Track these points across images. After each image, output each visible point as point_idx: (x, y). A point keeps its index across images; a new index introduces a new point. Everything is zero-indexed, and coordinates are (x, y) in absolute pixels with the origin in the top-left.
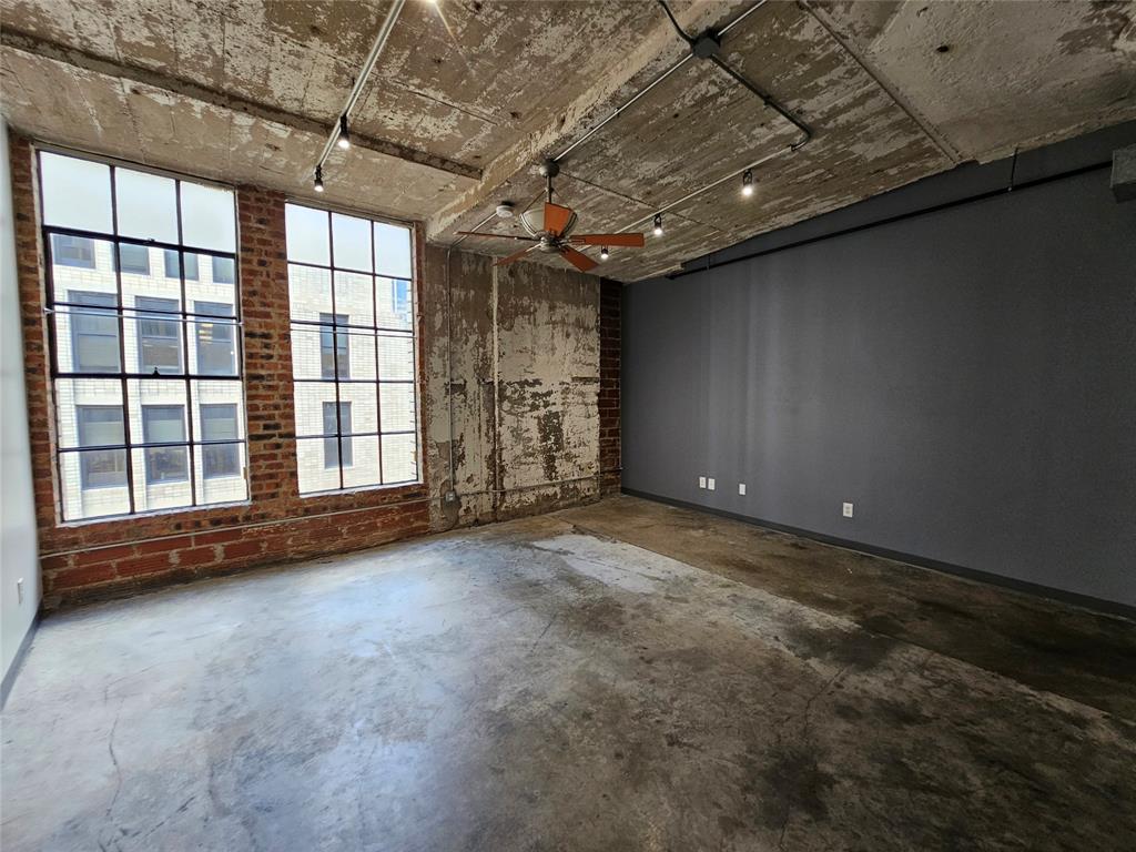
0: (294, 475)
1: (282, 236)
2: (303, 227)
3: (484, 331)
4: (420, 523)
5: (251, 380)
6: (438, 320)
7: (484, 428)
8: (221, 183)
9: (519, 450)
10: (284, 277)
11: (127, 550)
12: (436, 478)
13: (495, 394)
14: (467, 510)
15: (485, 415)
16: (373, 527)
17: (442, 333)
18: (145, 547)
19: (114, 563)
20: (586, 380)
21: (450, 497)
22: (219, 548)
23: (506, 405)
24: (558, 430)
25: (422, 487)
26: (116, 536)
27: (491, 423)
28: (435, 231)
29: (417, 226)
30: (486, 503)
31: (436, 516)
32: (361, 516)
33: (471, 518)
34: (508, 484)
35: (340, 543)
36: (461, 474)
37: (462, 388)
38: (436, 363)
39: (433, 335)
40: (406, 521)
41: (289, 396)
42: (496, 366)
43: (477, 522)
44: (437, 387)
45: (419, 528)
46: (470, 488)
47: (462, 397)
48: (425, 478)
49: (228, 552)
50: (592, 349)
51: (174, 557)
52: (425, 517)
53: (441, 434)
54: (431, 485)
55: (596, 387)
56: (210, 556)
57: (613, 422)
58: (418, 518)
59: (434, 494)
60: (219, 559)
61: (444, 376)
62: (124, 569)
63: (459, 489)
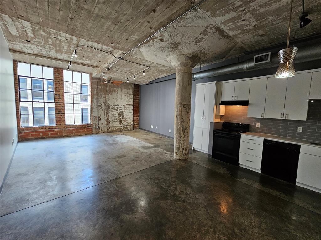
0: (64, 121)
1: (62, 76)
2: (67, 75)
3: (105, 95)
4: (91, 132)
5: (56, 103)
6: (95, 92)
7: (105, 114)
8: (51, 67)
9: (113, 119)
10: (63, 84)
11: (33, 132)
12: (94, 123)
13: (108, 107)
14: (101, 130)
15: (106, 111)
16: (80, 132)
17: (96, 95)
18: (36, 132)
19: (30, 134)
20: (129, 105)
21: (97, 127)
22: (50, 133)
23: (110, 109)
24: (123, 115)
25: (91, 125)
26: (31, 130)
27: (107, 113)
28: (94, 75)
29: (91, 74)
30: (106, 129)
31: (94, 131)
32: (78, 129)
33: (102, 132)
34: (111, 125)
35: (74, 134)
36: (100, 123)
37: (100, 106)
38: (95, 101)
39: (94, 95)
40: (88, 131)
41: (64, 106)
42: (108, 102)
43: (103, 132)
44: (95, 105)
45: (90, 133)
46: (102, 126)
47: (100, 107)
48: (92, 123)
49: (51, 134)
50: (131, 99)
51: (41, 134)
52: (92, 131)
53: (96, 114)
54: (93, 124)
55: (132, 107)
56: (48, 134)
57: (138, 114)
58: (90, 131)
59: (94, 126)
60: (50, 135)
61: (96, 103)
62: (32, 135)
63: (100, 126)
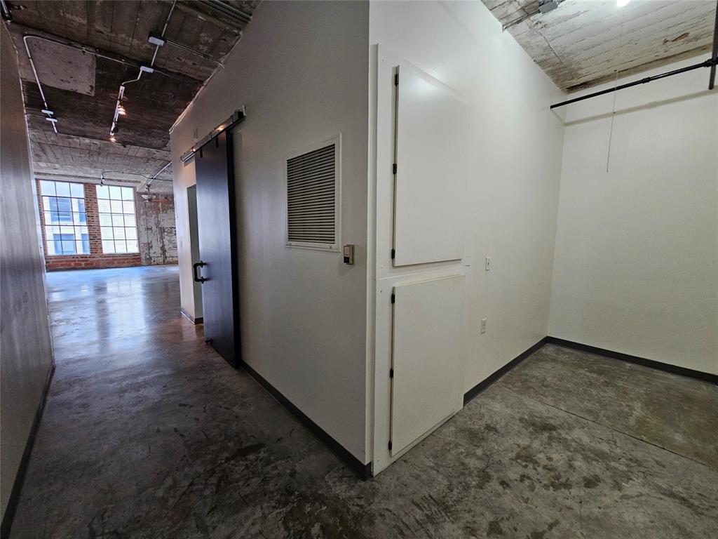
0: (101, 248)
1: (95, 193)
2: (101, 191)
3: (157, 214)
5: (89, 226)
6: (142, 211)
7: (159, 239)
8: (81, 183)
9: (171, 246)
10: (96, 203)
11: (62, 261)
12: (143, 252)
13: (162, 230)
14: (154, 261)
15: (159, 236)
16: (124, 263)
17: (143, 215)
18: (66, 261)
19: (60, 264)
21: (148, 257)
22: (83, 263)
23: (166, 233)
25: (139, 254)
26: (60, 258)
27: (162, 238)
28: (138, 190)
29: (134, 188)
30: (161, 260)
31: (144, 262)
32: (120, 259)
33: (156, 263)
34: (167, 255)
35: (115, 265)
36: (151, 251)
37: (151, 229)
38: (142, 222)
39: (140, 215)
40: (134, 262)
41: (99, 230)
42: (162, 223)
43: (158, 264)
44: (142, 229)
45: (138, 264)
46: (155, 255)
47: (151, 231)
48: (140, 251)
49: (85, 264)
51: (73, 264)
52: (140, 262)
53: (144, 240)
54: (141, 253)
56: (81, 265)
58: (138, 261)
59: (143, 256)
60: (83, 266)
61: (145, 226)
62: (62, 265)
63: (151, 255)
